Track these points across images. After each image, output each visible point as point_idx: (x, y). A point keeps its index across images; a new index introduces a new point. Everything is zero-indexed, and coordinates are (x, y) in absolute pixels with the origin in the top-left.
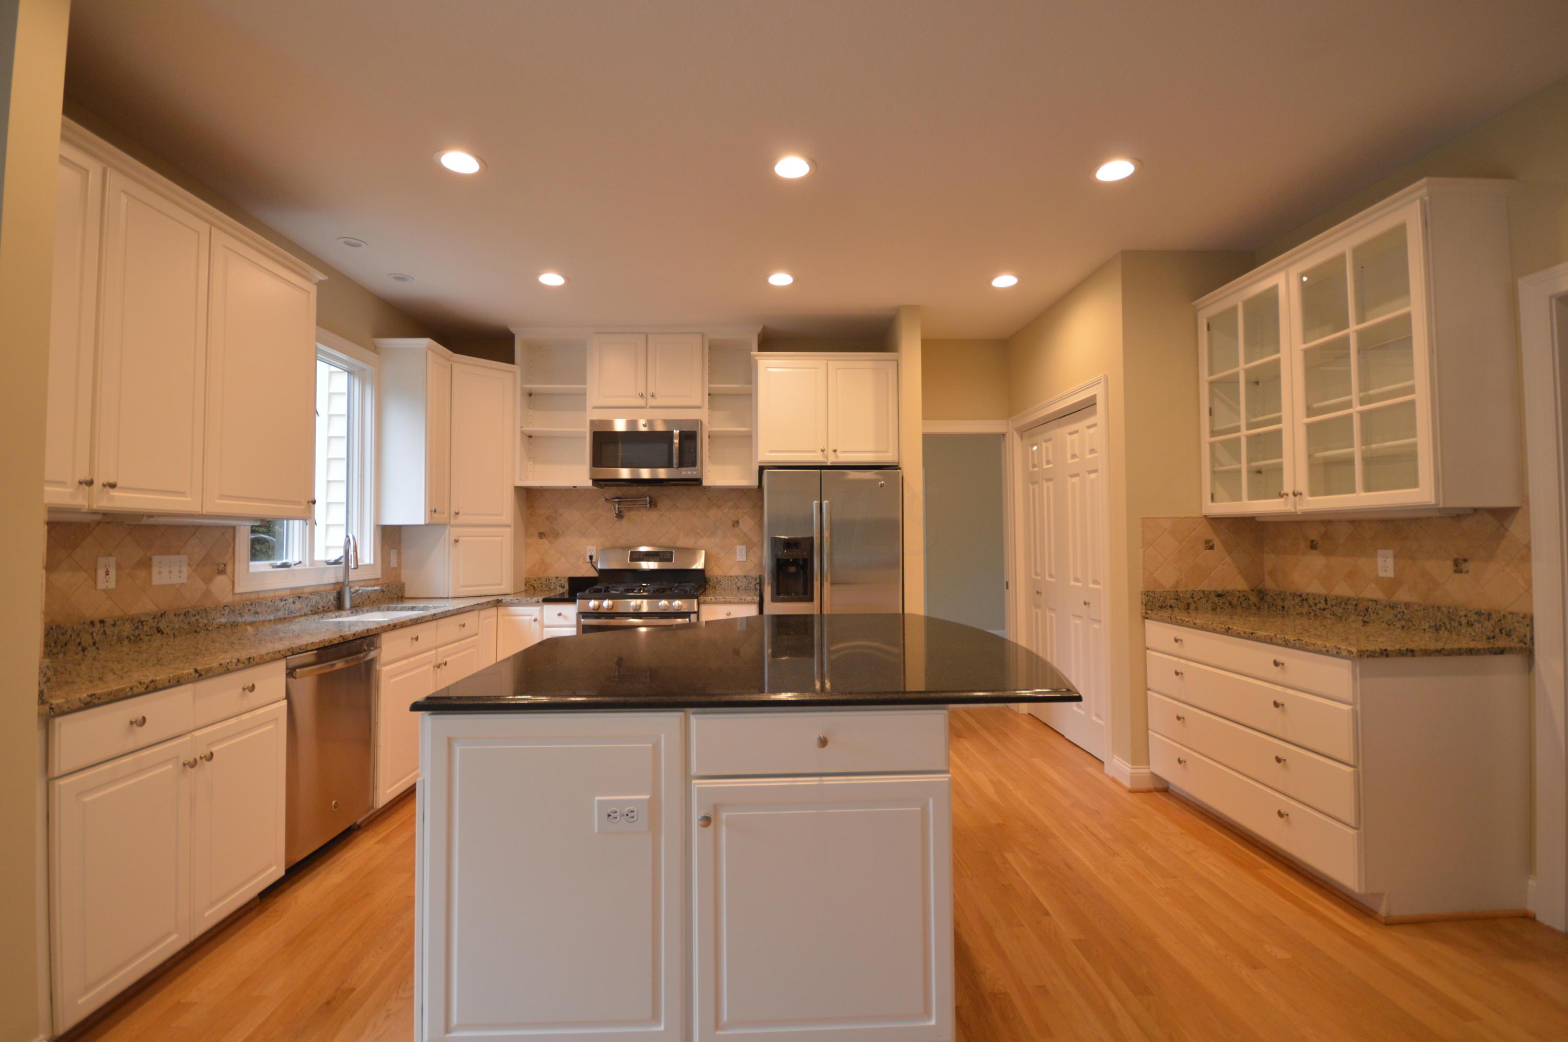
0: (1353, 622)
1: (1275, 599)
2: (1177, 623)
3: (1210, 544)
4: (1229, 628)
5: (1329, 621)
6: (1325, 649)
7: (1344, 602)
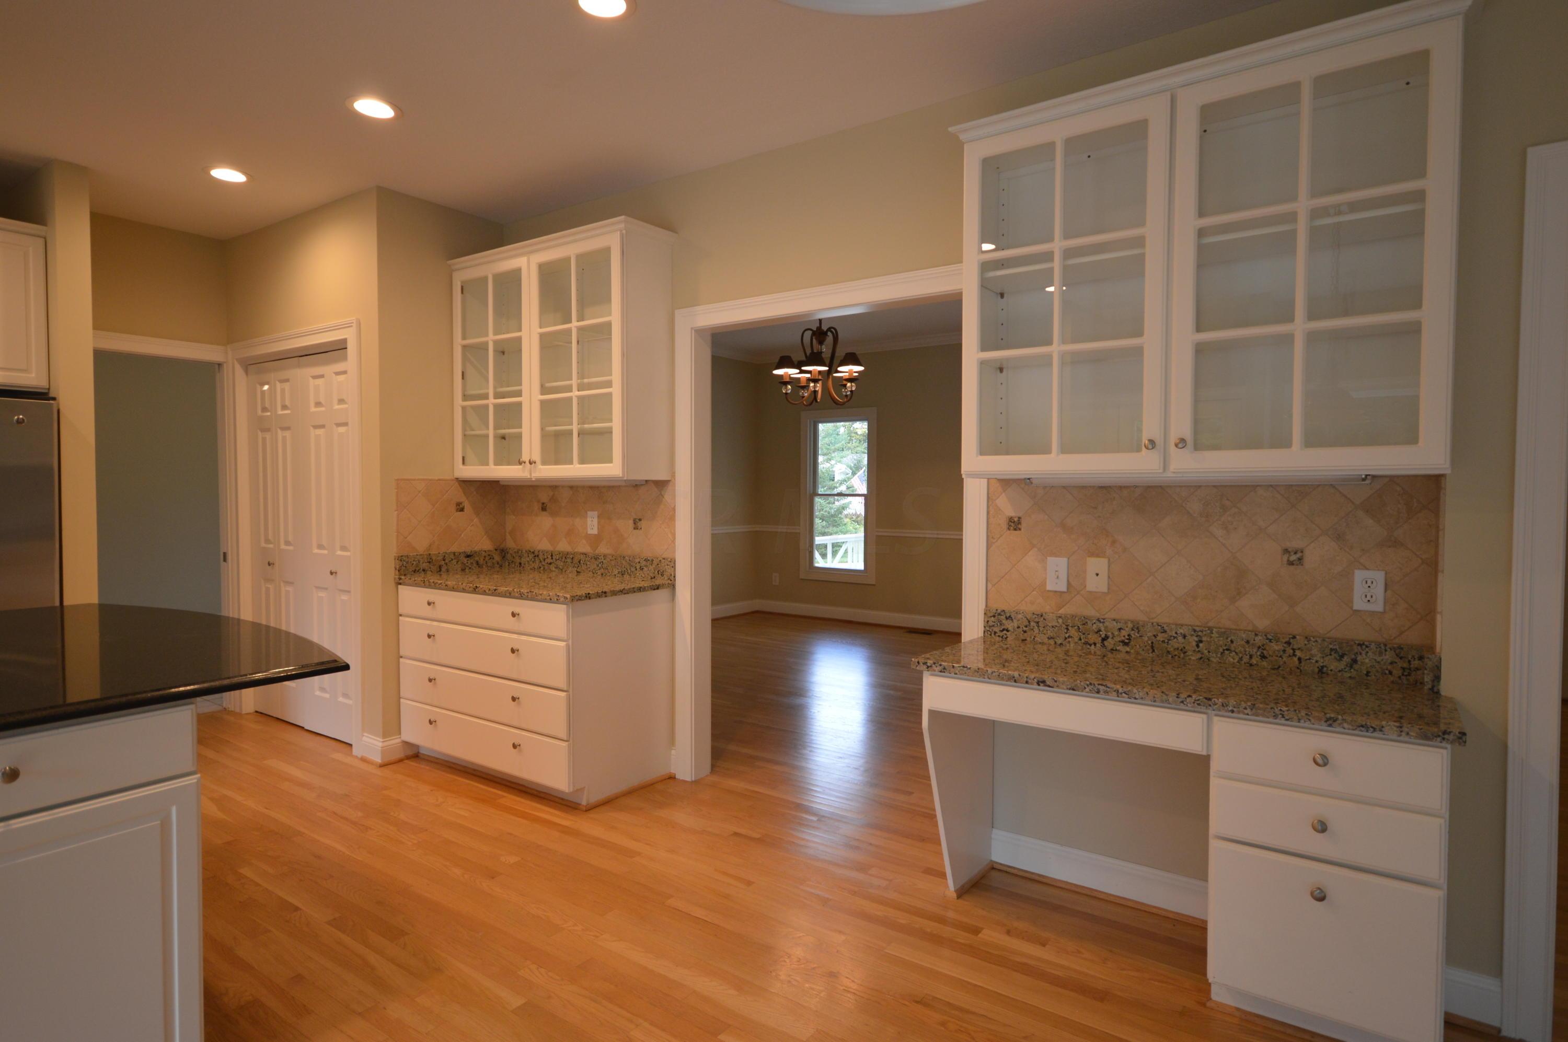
0: (570, 573)
1: (514, 557)
2: (430, 587)
3: (461, 506)
4: (476, 587)
5: (554, 573)
6: (549, 598)
7: (565, 556)
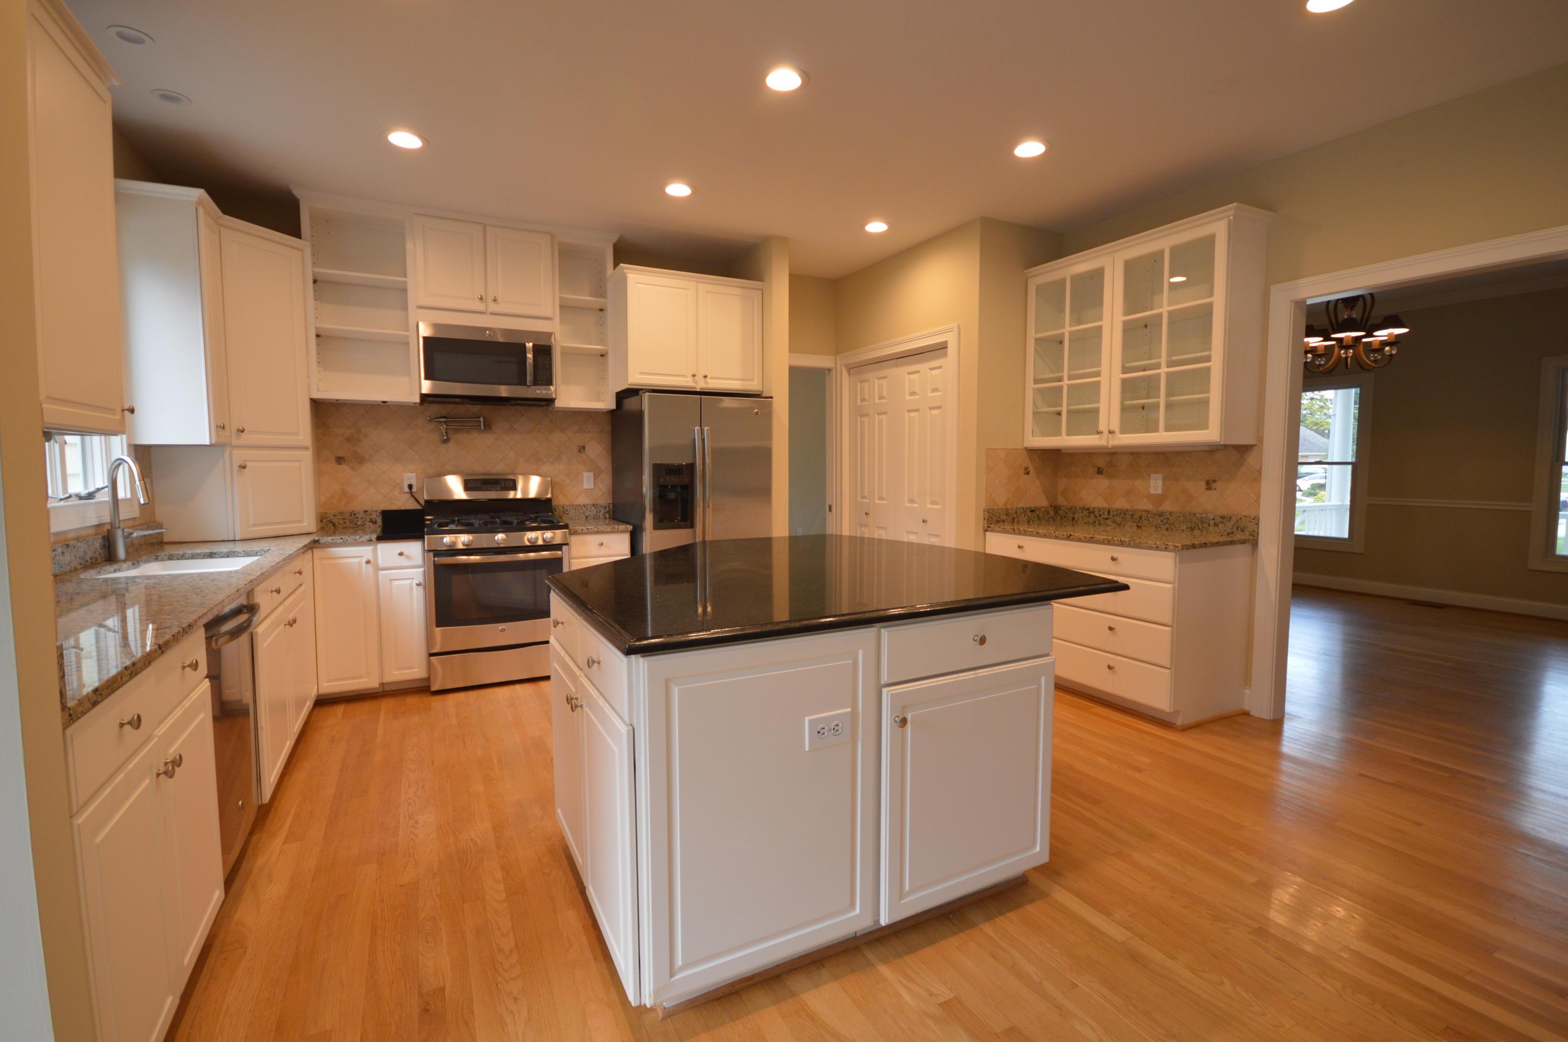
0: (1129, 527)
1: (1066, 513)
2: (1020, 533)
3: (1028, 470)
4: (1071, 535)
5: (1110, 527)
6: (1155, 546)
7: (1123, 513)
